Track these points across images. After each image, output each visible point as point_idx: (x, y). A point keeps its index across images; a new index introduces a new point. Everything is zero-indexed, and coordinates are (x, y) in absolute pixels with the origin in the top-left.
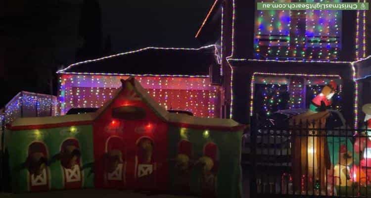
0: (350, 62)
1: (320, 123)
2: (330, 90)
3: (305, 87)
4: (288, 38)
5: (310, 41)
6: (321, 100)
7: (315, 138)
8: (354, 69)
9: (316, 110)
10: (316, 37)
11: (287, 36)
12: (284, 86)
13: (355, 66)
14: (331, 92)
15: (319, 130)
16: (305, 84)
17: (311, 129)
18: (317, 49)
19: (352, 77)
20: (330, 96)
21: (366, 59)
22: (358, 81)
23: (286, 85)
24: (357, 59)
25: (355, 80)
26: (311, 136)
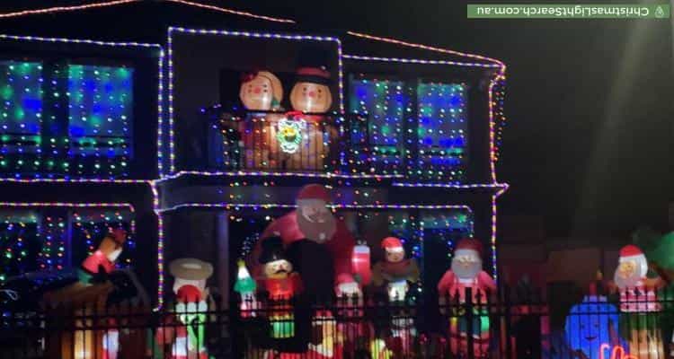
0: (149, 181)
1: (95, 306)
2: (113, 245)
3: (70, 227)
4: (38, 139)
5: (77, 145)
6: (98, 262)
7: (89, 333)
8: (155, 192)
9: (90, 281)
10: (87, 136)
11: (36, 135)
12: (31, 226)
13: (158, 188)
14: (116, 248)
15: (95, 318)
16: (70, 219)
17: (79, 318)
18: (91, 159)
19: (152, 207)
20: (114, 255)
21: (174, 177)
22: (163, 214)
23: (35, 225)
24: (161, 175)
25: (157, 212)
26: (80, 329)
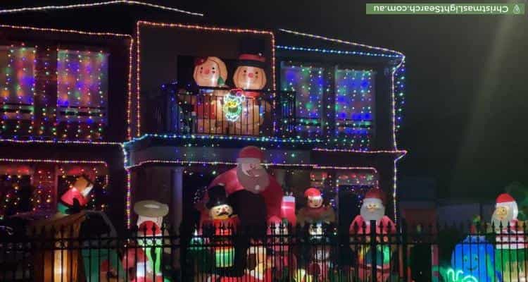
0: (120, 144)
1: (72, 230)
2: (87, 183)
3: (57, 178)
4: (32, 109)
5: (63, 113)
6: (73, 197)
7: (65, 252)
8: (125, 153)
9: (67, 211)
10: (71, 107)
11: (31, 105)
12: (26, 178)
13: (127, 149)
14: (88, 186)
15: (71, 240)
16: (57, 175)
17: (58, 240)
18: (75, 125)
19: (123, 164)
20: (86, 191)
21: (140, 139)
22: (132, 170)
23: (29, 176)
24: (130, 138)
25: (126, 168)
26: (58, 249)
